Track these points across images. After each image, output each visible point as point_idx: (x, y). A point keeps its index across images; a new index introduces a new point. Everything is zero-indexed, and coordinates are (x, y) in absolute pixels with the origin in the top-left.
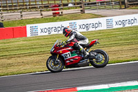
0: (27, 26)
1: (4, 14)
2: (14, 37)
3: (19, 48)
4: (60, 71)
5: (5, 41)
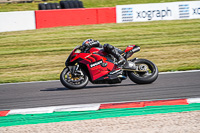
0: (118, 7)
2: (98, 23)
3: (105, 39)
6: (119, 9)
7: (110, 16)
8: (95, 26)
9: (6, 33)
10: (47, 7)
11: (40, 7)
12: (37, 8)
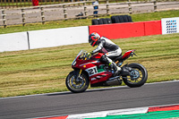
0: (163, 20)
1: (132, 5)
2: (145, 35)
3: (152, 49)
4: (83, 91)
5: (134, 39)
6: (164, 21)
7: (156, 28)
8: (143, 38)
9: (63, 47)
10: (99, 22)
11: (93, 23)
12: (90, 24)
